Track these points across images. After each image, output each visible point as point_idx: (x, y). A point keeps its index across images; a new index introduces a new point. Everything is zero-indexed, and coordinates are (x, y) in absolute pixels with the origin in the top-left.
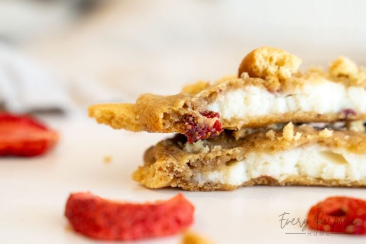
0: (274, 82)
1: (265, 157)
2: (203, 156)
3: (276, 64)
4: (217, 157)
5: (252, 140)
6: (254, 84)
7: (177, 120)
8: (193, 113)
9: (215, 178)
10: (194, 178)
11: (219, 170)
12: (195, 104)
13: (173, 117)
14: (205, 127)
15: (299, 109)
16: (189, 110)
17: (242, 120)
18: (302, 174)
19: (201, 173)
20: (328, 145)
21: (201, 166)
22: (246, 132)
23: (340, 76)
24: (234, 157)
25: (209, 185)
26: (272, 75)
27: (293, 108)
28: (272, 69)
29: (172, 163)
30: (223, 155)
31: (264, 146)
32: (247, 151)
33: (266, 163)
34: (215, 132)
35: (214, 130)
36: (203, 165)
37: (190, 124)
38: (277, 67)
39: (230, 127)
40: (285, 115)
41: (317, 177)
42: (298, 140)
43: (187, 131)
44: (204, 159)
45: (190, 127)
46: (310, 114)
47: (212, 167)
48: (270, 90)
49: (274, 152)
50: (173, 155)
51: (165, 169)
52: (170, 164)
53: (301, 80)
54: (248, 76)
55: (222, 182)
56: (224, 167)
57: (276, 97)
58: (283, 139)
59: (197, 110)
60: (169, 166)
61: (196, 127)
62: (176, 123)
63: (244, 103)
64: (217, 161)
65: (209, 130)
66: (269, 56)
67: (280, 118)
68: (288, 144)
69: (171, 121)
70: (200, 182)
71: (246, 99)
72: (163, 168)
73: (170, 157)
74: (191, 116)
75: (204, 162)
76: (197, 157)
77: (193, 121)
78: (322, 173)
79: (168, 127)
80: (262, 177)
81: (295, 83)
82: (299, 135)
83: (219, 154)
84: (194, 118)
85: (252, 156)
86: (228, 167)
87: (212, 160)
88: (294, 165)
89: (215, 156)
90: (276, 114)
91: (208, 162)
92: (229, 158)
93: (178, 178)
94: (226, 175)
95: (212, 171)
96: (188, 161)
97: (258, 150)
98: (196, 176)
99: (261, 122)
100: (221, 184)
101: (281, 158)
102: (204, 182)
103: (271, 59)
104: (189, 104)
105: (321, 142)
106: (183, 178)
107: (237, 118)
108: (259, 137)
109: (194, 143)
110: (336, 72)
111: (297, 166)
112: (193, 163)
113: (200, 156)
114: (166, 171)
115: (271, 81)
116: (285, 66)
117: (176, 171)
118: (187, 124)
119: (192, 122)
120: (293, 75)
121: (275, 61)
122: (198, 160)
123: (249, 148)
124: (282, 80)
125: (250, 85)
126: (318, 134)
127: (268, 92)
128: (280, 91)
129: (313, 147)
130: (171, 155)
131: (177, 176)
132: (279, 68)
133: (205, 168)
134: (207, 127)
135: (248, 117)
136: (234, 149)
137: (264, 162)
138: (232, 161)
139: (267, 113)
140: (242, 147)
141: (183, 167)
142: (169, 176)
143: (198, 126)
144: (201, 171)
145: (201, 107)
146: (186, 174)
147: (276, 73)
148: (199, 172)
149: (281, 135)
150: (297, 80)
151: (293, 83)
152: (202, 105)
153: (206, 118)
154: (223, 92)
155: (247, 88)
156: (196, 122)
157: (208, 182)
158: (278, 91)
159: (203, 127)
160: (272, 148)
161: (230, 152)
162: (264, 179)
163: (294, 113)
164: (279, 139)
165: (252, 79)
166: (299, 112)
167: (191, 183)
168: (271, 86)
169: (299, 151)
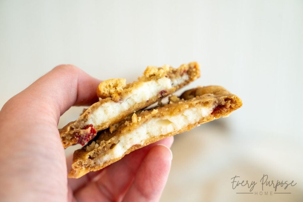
0: (116, 96)
1: (129, 136)
2: (96, 150)
3: (113, 87)
4: (104, 147)
5: (119, 130)
6: (106, 102)
7: (70, 138)
8: (77, 130)
9: (108, 158)
10: (96, 163)
11: (108, 153)
12: (77, 125)
13: (68, 137)
14: (86, 135)
15: (136, 103)
16: (75, 130)
17: (107, 122)
18: (152, 137)
19: (99, 159)
20: (159, 117)
21: (97, 156)
22: (116, 127)
23: (151, 76)
24: (113, 143)
25: (106, 163)
26: (114, 93)
27: (132, 104)
28: (112, 91)
29: (80, 161)
30: (106, 145)
31: (125, 131)
32: (119, 137)
33: (131, 139)
34: (93, 135)
35: (92, 134)
36: (98, 155)
37: (77, 137)
38: (114, 88)
39: (103, 128)
40: (129, 110)
41: (160, 135)
42: (141, 121)
43: (77, 141)
44: (98, 151)
45: (78, 139)
46: (142, 103)
47: (103, 153)
48: (116, 102)
49: (131, 132)
50: (79, 157)
51: (78, 166)
52: (79, 163)
53: (130, 89)
54: (102, 99)
55: (112, 159)
56: (110, 150)
57: (121, 103)
58: (133, 123)
59: (79, 128)
60: (79, 164)
61: (81, 137)
62: (71, 139)
63: (105, 113)
64: (104, 149)
65: (89, 136)
66: (108, 85)
67: (127, 113)
68: (136, 125)
69: (68, 140)
70: (100, 164)
71: (105, 111)
72: (76, 166)
73: (78, 159)
74: (77, 132)
75: (98, 153)
76: (93, 152)
77: (78, 134)
78: (161, 132)
79: (67, 144)
80: (133, 146)
81: (126, 92)
82: (140, 118)
83: (104, 145)
84: (78, 133)
85: (122, 138)
86: (112, 149)
87: (102, 149)
88: (146, 133)
89: (102, 147)
90: (124, 112)
91: (100, 152)
92: (110, 145)
93: (88, 167)
94: (112, 154)
95: (104, 155)
96: (89, 156)
97: (123, 134)
98: (97, 162)
99: (118, 119)
100: (112, 160)
101: (137, 133)
102: (103, 163)
103: (110, 86)
104: (73, 127)
105: (154, 117)
106: (90, 166)
107: (104, 122)
108: (122, 127)
109: (90, 145)
110: (148, 76)
111: (148, 133)
112: (92, 156)
113: (95, 151)
114: (78, 167)
115: (114, 97)
116: (118, 86)
117: (84, 164)
118: (75, 137)
119: (78, 136)
120: (124, 89)
121: (112, 86)
122: (94, 153)
123: (119, 135)
124: (120, 94)
125: (104, 103)
126: (151, 114)
127: (115, 103)
128: (121, 99)
129: (151, 121)
130: (78, 158)
131: (87, 166)
132: (116, 89)
133: (100, 156)
134: (87, 134)
135: (110, 119)
136: (111, 139)
137: (129, 139)
138: (113, 146)
139: (119, 113)
140: (115, 136)
141: (87, 161)
142: (82, 168)
143: (82, 136)
144: (99, 158)
145: (81, 125)
146: (91, 163)
147: (115, 92)
148: (98, 159)
149: (132, 122)
150: (127, 90)
151: (125, 93)
152: (81, 124)
153: (84, 130)
154: (90, 113)
155: (103, 105)
156: (80, 135)
157: (105, 162)
158: (120, 100)
159: (85, 135)
160: (130, 130)
161: (109, 141)
162: (134, 147)
163: (133, 106)
164: (131, 124)
165: (104, 100)
166: (136, 105)
167: (96, 166)
168: (116, 99)
169: (145, 126)
